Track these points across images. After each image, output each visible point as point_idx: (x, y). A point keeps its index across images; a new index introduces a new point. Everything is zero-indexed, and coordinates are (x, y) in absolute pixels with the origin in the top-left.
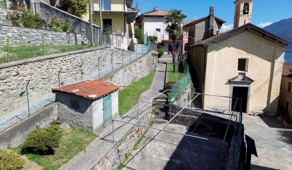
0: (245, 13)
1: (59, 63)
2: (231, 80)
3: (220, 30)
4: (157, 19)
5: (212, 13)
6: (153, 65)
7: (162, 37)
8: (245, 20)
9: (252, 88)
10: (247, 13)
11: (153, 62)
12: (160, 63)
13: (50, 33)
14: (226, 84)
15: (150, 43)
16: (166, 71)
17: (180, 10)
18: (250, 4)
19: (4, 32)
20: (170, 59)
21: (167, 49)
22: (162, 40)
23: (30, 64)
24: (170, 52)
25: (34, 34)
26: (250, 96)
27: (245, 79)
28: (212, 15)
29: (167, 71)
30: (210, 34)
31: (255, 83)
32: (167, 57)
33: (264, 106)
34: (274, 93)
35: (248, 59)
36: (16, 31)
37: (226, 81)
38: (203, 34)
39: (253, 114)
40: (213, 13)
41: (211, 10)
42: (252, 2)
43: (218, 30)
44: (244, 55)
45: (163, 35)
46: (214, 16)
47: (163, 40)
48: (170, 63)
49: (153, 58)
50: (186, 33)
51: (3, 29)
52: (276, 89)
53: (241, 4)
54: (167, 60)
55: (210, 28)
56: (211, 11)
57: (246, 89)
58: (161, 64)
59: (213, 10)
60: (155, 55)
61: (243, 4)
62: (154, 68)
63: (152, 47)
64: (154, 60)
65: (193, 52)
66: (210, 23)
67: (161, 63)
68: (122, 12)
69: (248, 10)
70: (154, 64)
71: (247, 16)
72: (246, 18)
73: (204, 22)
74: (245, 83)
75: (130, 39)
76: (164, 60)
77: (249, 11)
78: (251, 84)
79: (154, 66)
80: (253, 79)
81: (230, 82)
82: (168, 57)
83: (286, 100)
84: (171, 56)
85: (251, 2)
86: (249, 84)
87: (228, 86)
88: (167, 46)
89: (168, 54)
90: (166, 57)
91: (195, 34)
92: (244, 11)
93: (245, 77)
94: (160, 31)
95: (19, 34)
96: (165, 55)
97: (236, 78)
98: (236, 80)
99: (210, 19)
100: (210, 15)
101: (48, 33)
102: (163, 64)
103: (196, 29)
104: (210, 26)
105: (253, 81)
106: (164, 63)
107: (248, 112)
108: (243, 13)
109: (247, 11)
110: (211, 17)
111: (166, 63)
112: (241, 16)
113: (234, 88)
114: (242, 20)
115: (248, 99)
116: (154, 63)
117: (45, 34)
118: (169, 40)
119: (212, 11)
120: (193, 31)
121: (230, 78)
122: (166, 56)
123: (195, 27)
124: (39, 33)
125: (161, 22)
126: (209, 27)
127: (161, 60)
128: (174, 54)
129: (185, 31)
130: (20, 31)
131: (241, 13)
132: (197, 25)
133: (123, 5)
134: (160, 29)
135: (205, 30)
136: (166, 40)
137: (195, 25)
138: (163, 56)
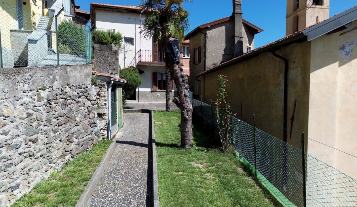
3: (251, 46)
4: (127, 16)
5: (237, 11)
6: (98, 121)
7: (137, 56)
8: (317, 17)
11: (99, 107)
12: (132, 111)
16: (151, 140)
20: (156, 102)
21: (150, 82)
22: (137, 61)
24: (155, 87)
28: (238, 13)
29: (154, 145)
30: (236, 51)
32: (149, 98)
38: (223, 52)
40: (240, 9)
41: (237, 3)
43: (248, 45)
45: (140, 51)
47: (141, 61)
48: (159, 111)
49: (98, 94)
50: (183, 56)
54: (151, 103)
55: (236, 40)
56: (236, 5)
58: (136, 114)
59: (241, 4)
60: (105, 83)
62: (106, 132)
63: (102, 61)
64: (103, 102)
65: (204, 86)
66: (236, 30)
67: (135, 111)
70: (100, 116)
71: (321, 8)
72: (319, 12)
73: (223, 28)
76: (144, 105)
79: (101, 124)
82: (153, 98)
84: (158, 96)
88: (148, 75)
89: (151, 92)
90: (147, 99)
91: (207, 51)
96: (146, 95)
99: (236, 21)
100: (234, 13)
102: (140, 114)
103: (207, 41)
104: (236, 34)
106: (144, 111)
108: (312, 1)
110: (236, 19)
111: (149, 112)
112: (309, 8)
114: (311, 17)
116: (101, 111)
118: (153, 61)
119: (238, 6)
120: (202, 45)
122: (148, 96)
123: (206, 37)
126: (233, 37)
127: (137, 104)
131: (308, 2)
132: (209, 33)
134: (133, 39)
135: (225, 43)
136: (147, 63)
137: (206, 34)
138: (142, 96)
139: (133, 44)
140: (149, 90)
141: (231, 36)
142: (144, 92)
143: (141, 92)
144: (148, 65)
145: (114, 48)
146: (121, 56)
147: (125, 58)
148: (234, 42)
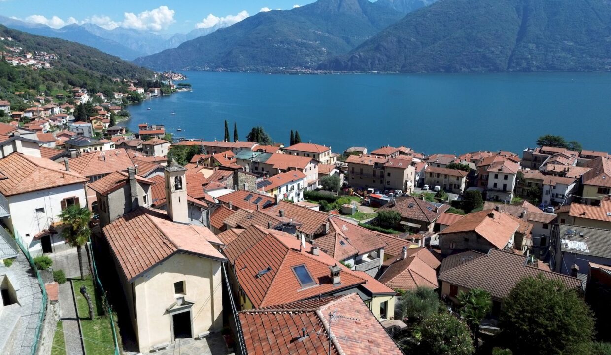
0: (177, 189)
2: (169, 309)
5: (132, 177)
7: (49, 220)
8: (179, 198)
9: (194, 312)
10: (181, 189)
14: (164, 314)
18: (182, 176)
20: (71, 251)
22: (50, 224)
26: (193, 320)
27: (185, 303)
29: (79, 320)
30: (133, 206)
32: (64, 248)
33: (209, 324)
34: (216, 309)
35: (185, 281)
37: (164, 311)
39: (198, 338)
42: (185, 175)
44: (179, 277)
47: (53, 223)
52: (219, 304)
53: (171, 177)
55: (133, 199)
57: (188, 313)
60: (55, 302)
61: (174, 177)
66: (132, 191)
69: (181, 184)
71: (181, 192)
72: (180, 194)
73: (122, 190)
74: (185, 308)
77: (183, 185)
78: (193, 307)
81: (168, 311)
82: (67, 247)
85: (183, 175)
86: (190, 307)
87: (167, 315)
89: (66, 243)
90: (62, 249)
91: (110, 209)
92: (176, 186)
93: (184, 303)
97: (174, 305)
98: (175, 307)
99: (131, 185)
103: (109, 201)
104: (132, 193)
105: (193, 304)
107: (193, 336)
108: (175, 188)
109: (180, 187)
110: (131, 183)
113: (174, 316)
114: (175, 197)
115: (191, 323)
119: (132, 174)
121: (168, 306)
122: (62, 247)
123: (108, 199)
125: (43, 196)
126: (130, 196)
128: (88, 297)
131: (173, 189)
134: (43, 208)
135: (124, 200)
137: (108, 197)
138: (58, 248)
139: (44, 211)
140: (63, 242)
141: (128, 195)
142: (59, 245)
143: (56, 246)
147: (39, 224)
148: (131, 201)
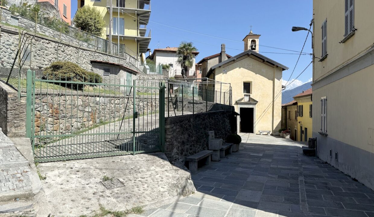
1: (88, 56)
2: (237, 101)
4: (170, 54)
5: (223, 50)
7: (174, 73)
9: (257, 109)
10: (255, 49)
13: (75, 40)
15: (163, 70)
17: (191, 42)
18: (256, 40)
19: (44, 31)
23: (71, 47)
25: (63, 38)
27: (251, 100)
28: (223, 52)
31: (259, 104)
35: (252, 82)
36: (52, 32)
37: (234, 102)
39: (259, 133)
40: (225, 50)
41: (223, 47)
44: (247, 78)
45: (176, 70)
46: (226, 53)
47: (176, 75)
50: (200, 72)
51: (43, 29)
52: (278, 109)
53: (249, 40)
59: (225, 47)
61: (251, 40)
63: (164, 74)
66: (222, 60)
68: (136, 37)
74: (250, 104)
75: (142, 66)
77: (256, 47)
78: (256, 105)
80: (257, 100)
81: (237, 103)
83: (295, 129)
86: (254, 104)
94: (172, 67)
95: (53, 35)
97: (242, 99)
98: (243, 101)
99: (222, 56)
100: (221, 52)
101: (74, 40)
105: (257, 102)
107: (255, 132)
108: (250, 48)
109: (254, 47)
110: (222, 54)
117: (71, 40)
118: (182, 75)
120: (206, 67)
121: (237, 99)
123: (207, 63)
124: (67, 39)
129: (199, 70)
130: (54, 33)
131: (248, 49)
132: (209, 61)
133: (137, 31)
134: (173, 64)
136: (179, 76)
144: (179, 77)
145: (168, 70)
146: (169, 73)
